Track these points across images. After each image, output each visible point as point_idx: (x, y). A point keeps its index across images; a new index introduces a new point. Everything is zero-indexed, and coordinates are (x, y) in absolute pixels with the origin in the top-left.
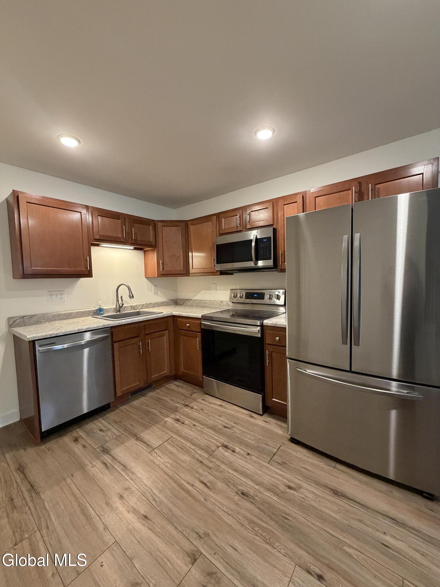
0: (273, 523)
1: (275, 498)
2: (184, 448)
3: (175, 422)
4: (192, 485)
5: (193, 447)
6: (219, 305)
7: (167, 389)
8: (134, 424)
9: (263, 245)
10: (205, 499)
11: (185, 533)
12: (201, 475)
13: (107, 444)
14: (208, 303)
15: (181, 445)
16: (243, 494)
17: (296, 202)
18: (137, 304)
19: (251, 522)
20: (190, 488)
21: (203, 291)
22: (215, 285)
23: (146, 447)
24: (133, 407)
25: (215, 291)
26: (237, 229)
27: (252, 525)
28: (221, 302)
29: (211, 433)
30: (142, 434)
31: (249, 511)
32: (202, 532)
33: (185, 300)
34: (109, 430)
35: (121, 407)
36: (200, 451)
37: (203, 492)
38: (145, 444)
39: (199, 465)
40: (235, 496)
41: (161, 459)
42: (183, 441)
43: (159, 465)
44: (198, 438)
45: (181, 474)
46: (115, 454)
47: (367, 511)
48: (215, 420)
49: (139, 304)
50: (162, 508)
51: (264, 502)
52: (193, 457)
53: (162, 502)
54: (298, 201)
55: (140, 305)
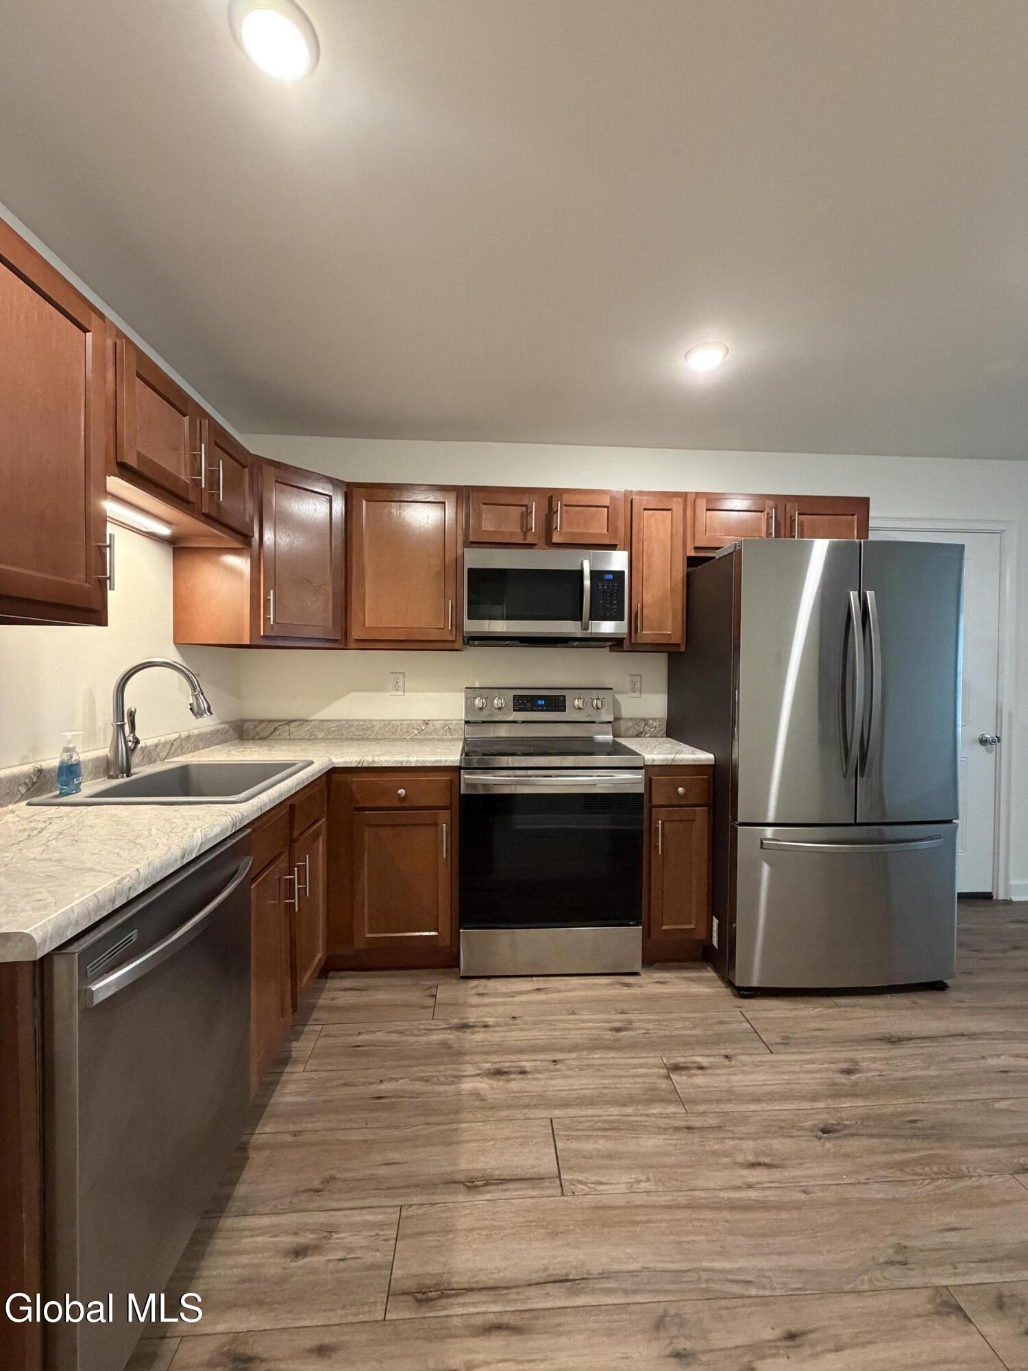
0: (916, 1143)
1: (860, 1103)
2: (616, 1125)
3: (499, 1080)
4: (750, 1186)
5: (629, 1110)
6: (416, 732)
7: (332, 1009)
8: (395, 1156)
9: (603, 586)
10: (804, 1192)
11: (880, 1284)
12: (726, 1154)
13: (397, 1273)
14: (377, 728)
15: (600, 1124)
16: (824, 1131)
17: (670, 510)
18: (155, 741)
19: (901, 1166)
20: (752, 1194)
21: (352, 695)
22: (401, 676)
23: (533, 1188)
24: (297, 1113)
25: (402, 693)
26: (525, 539)
27: (908, 1170)
28: (426, 723)
29: (613, 1058)
30: (463, 1165)
31: (871, 1151)
32: (890, 1251)
33: (277, 724)
34: (330, 1230)
35: (255, 1137)
36: (655, 1108)
37: (781, 1183)
38: (510, 1186)
39: (695, 1138)
40: (823, 1145)
41: (612, 1187)
42: (591, 1112)
43: (628, 1202)
44: (605, 1084)
45: (701, 1183)
46: (475, 1276)
47: (940, 1042)
48: (577, 1027)
49: (163, 739)
50: (785, 1284)
51: (865, 1119)
52: (663, 1130)
53: (762, 1270)
54: (674, 509)
55: (165, 743)
